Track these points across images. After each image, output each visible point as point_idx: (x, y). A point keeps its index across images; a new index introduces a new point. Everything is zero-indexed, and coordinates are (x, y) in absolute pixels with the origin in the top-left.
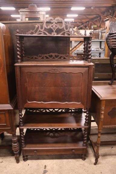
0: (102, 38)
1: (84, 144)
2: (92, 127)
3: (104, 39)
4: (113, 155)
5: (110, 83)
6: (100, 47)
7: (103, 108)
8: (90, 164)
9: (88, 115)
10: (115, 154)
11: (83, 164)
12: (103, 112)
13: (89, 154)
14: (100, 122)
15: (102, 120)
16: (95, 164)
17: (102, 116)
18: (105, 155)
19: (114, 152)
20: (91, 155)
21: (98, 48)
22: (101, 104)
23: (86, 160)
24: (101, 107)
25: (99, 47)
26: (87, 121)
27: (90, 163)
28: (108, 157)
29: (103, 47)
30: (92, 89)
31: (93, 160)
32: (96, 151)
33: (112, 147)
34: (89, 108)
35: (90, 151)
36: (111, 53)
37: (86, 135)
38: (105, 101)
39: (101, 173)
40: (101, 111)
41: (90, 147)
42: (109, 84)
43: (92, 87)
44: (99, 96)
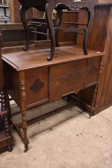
0: (5, 4)
1: (7, 134)
2: (12, 105)
3: (8, 5)
4: (42, 132)
5: (25, 48)
6: (5, 14)
7: (23, 82)
8: (19, 154)
9: (3, 96)
10: (44, 129)
11: (11, 158)
12: (23, 88)
13: (16, 141)
14: (22, 101)
15: (24, 99)
16: (26, 150)
17: (24, 94)
18: (34, 135)
19: (42, 128)
20: (18, 141)
21: (3, 16)
22: (19, 77)
23: (13, 151)
24: (20, 82)
25: (3, 14)
26: (4, 105)
27: (20, 152)
28: (38, 136)
29: (8, 15)
30: (3, 58)
31: (22, 146)
32: (23, 137)
33: (39, 123)
34: (3, 86)
35: (16, 136)
36: (21, 6)
37: (6, 123)
38: (23, 73)
39: (35, 159)
40: (22, 87)
41: (15, 131)
42: (24, 50)
43: (2, 55)
44: (15, 67)
